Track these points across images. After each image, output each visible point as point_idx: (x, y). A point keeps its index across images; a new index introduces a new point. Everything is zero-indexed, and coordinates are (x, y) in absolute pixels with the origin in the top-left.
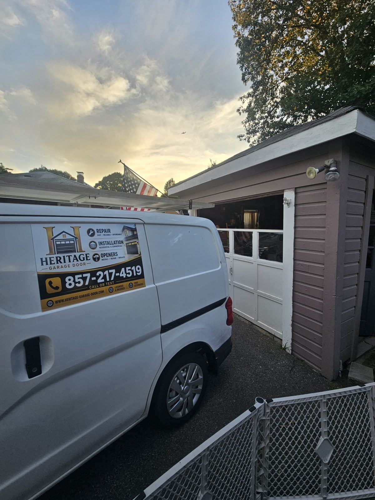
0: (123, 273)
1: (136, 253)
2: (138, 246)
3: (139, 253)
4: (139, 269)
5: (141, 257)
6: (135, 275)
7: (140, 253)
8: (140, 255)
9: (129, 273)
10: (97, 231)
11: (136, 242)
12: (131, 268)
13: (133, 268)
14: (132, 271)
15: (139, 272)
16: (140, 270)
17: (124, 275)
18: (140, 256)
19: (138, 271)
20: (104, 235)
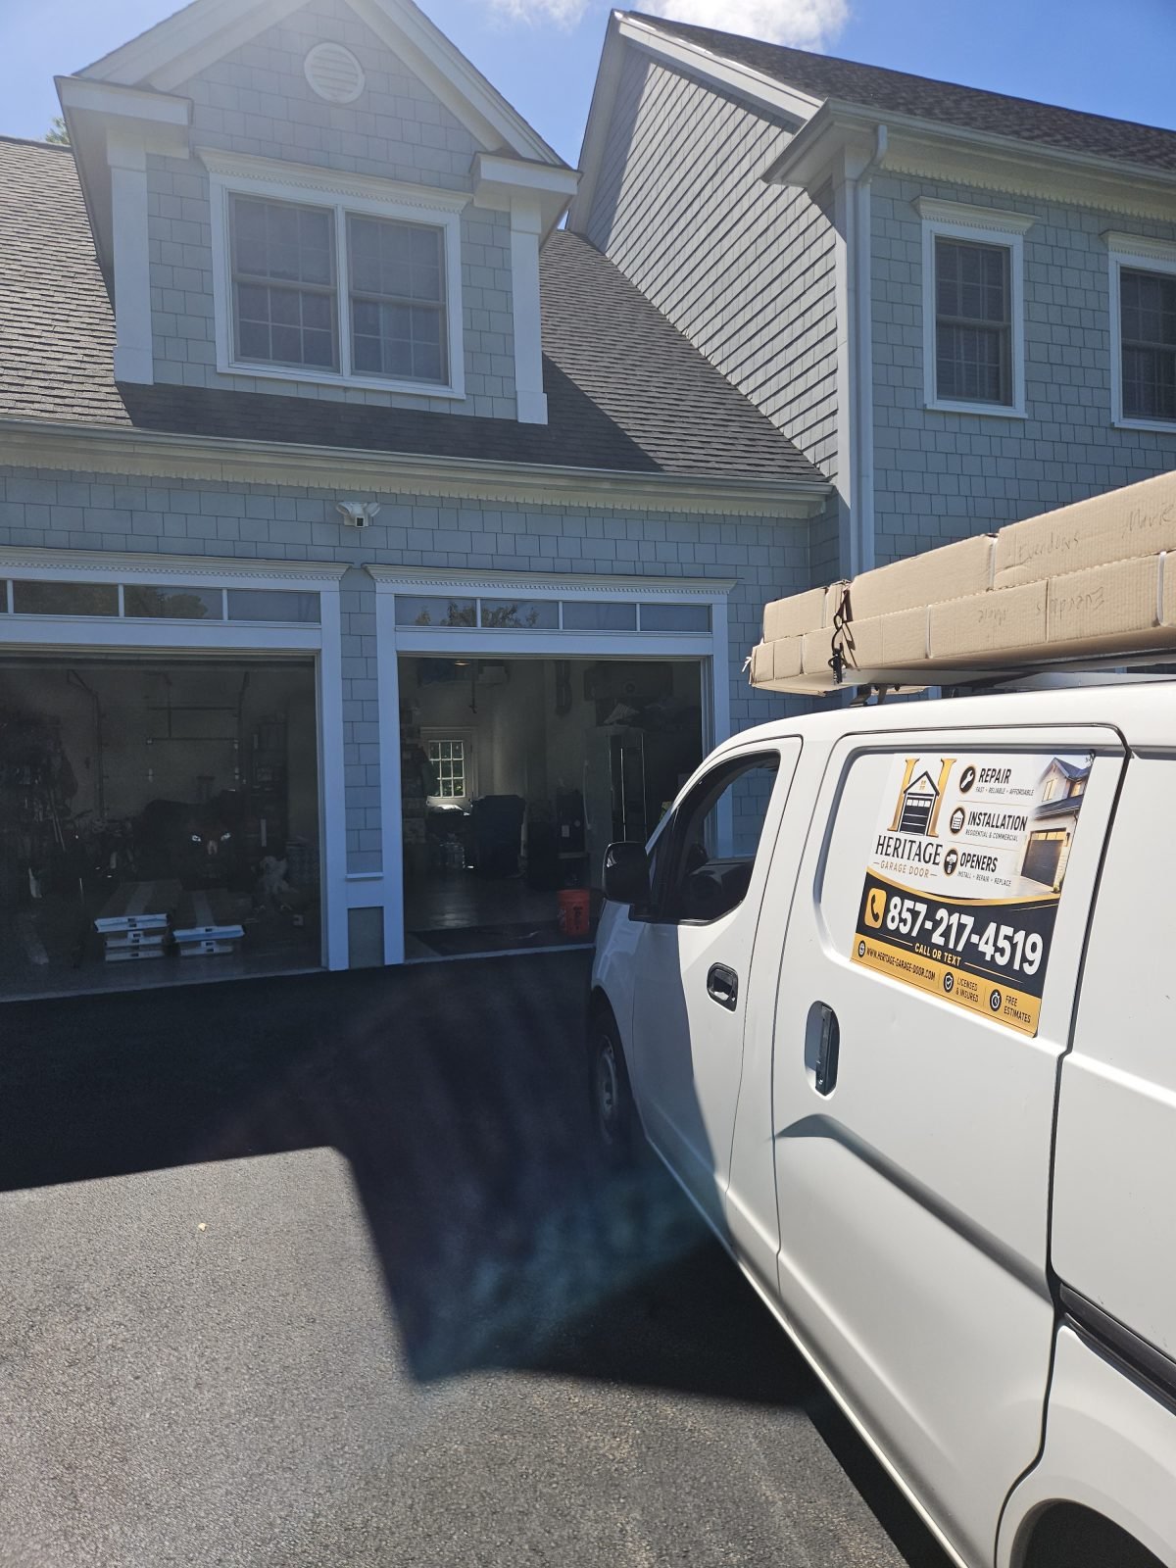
0: (986, 943)
1: (1046, 877)
2: (1064, 850)
3: (1056, 883)
4: (1034, 948)
5: (1057, 901)
6: (1016, 966)
7: (1061, 884)
8: (1055, 891)
9: (1002, 951)
10: (982, 776)
11: (1063, 830)
12: (1015, 932)
13: (1020, 936)
14: (1014, 947)
15: (1031, 963)
16: (1037, 957)
17: (988, 950)
18: (1054, 896)
19: (1030, 956)
20: (991, 790)
